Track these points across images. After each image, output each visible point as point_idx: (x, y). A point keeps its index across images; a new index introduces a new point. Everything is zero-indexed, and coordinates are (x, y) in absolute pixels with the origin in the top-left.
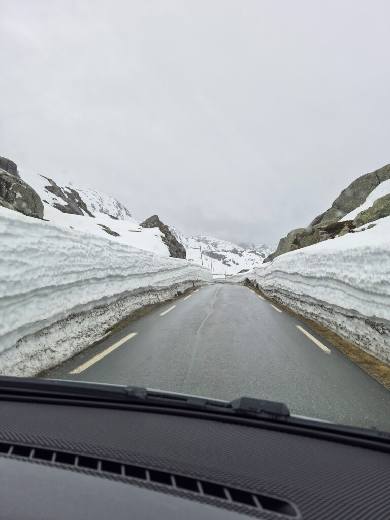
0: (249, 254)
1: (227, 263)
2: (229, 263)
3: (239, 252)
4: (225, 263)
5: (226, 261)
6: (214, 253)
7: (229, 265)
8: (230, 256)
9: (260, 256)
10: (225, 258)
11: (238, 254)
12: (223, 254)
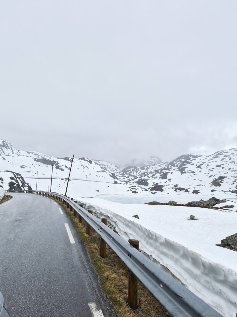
0: (79, 160)
1: (60, 168)
2: (62, 167)
3: (70, 159)
4: (58, 167)
5: (59, 166)
6: (47, 159)
7: (62, 170)
8: (62, 162)
9: (88, 162)
10: (58, 163)
11: (69, 160)
12: (56, 160)
